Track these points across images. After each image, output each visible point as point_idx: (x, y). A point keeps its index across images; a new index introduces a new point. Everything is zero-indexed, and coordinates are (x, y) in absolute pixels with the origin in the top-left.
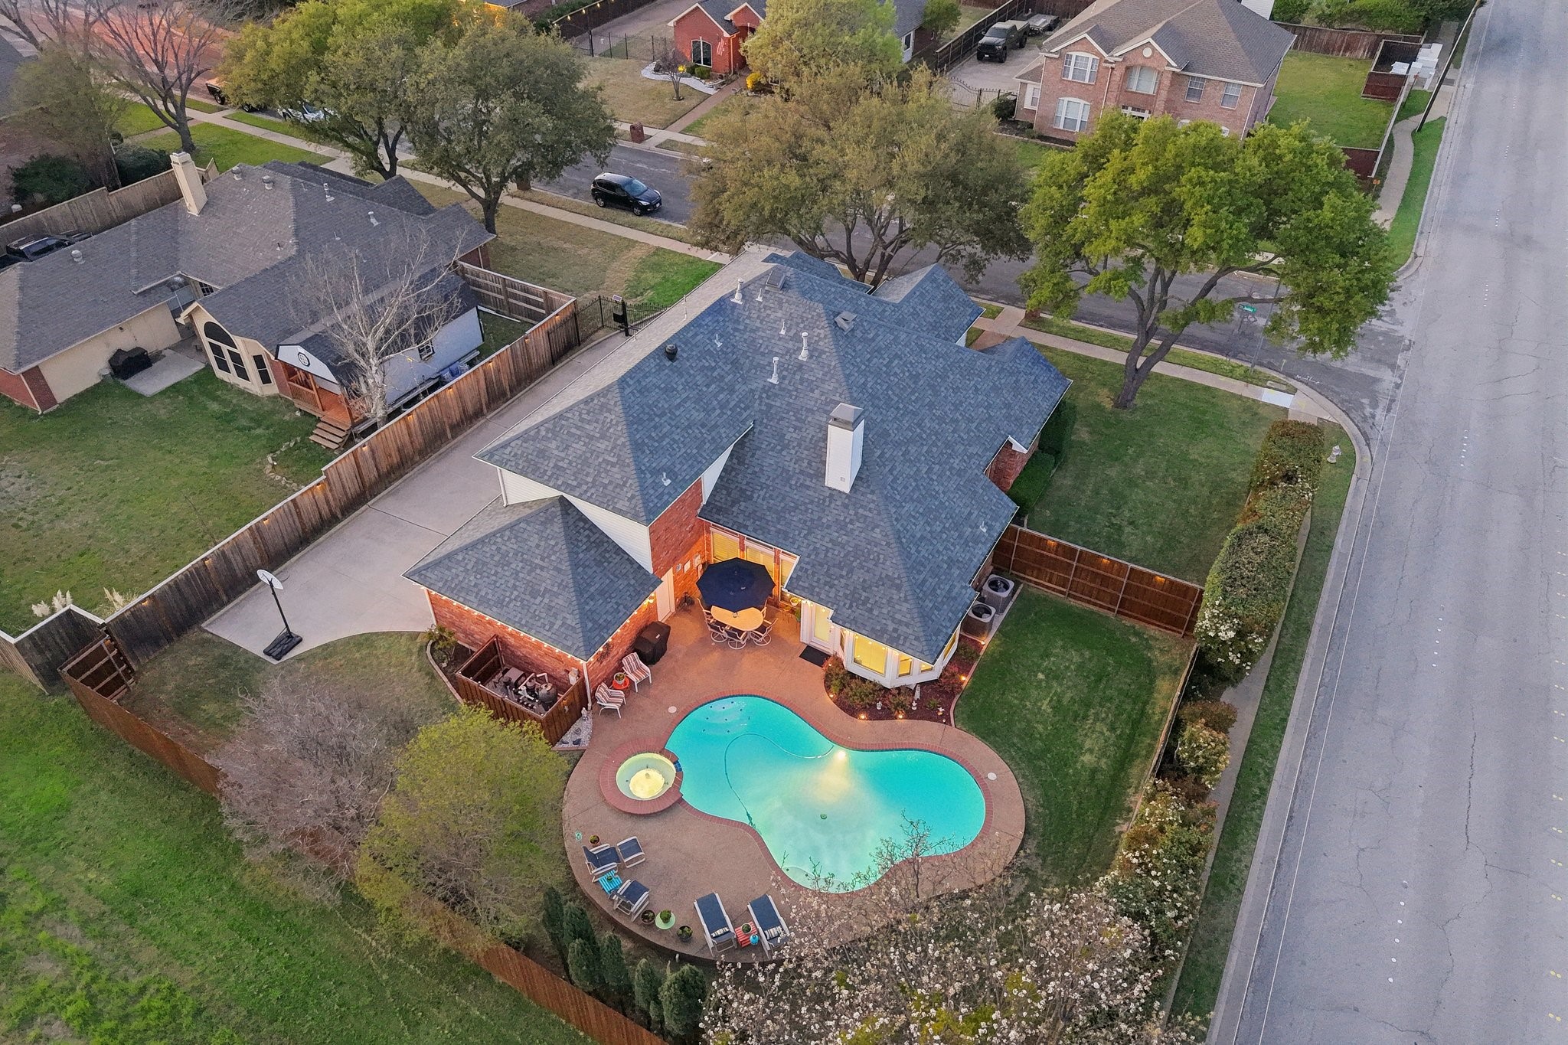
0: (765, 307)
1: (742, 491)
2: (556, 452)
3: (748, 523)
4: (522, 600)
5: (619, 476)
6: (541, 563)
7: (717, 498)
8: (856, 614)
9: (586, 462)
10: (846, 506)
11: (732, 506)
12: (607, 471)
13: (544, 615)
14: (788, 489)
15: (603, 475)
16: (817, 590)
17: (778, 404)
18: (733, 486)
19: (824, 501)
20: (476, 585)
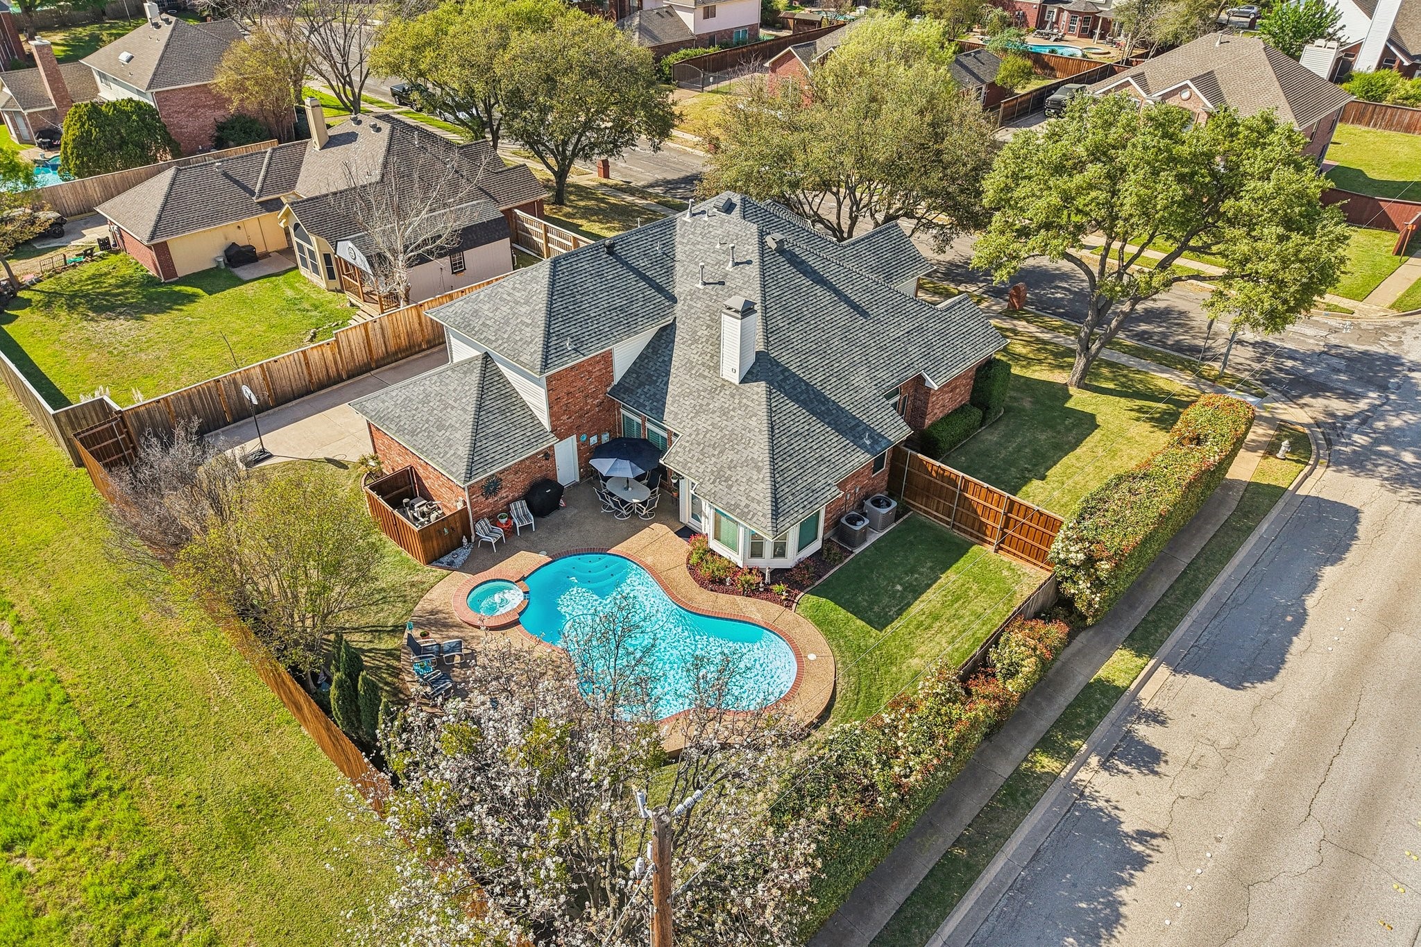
0: (709, 225)
1: (650, 376)
2: (486, 313)
3: (647, 403)
4: (430, 431)
5: (529, 335)
6: (453, 404)
7: (628, 381)
8: (717, 489)
9: (507, 323)
10: (733, 396)
11: (637, 388)
12: (520, 331)
13: (441, 445)
14: (687, 377)
15: (517, 333)
16: (689, 465)
17: (699, 306)
18: (643, 372)
19: (716, 389)
20: (399, 417)
